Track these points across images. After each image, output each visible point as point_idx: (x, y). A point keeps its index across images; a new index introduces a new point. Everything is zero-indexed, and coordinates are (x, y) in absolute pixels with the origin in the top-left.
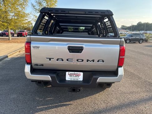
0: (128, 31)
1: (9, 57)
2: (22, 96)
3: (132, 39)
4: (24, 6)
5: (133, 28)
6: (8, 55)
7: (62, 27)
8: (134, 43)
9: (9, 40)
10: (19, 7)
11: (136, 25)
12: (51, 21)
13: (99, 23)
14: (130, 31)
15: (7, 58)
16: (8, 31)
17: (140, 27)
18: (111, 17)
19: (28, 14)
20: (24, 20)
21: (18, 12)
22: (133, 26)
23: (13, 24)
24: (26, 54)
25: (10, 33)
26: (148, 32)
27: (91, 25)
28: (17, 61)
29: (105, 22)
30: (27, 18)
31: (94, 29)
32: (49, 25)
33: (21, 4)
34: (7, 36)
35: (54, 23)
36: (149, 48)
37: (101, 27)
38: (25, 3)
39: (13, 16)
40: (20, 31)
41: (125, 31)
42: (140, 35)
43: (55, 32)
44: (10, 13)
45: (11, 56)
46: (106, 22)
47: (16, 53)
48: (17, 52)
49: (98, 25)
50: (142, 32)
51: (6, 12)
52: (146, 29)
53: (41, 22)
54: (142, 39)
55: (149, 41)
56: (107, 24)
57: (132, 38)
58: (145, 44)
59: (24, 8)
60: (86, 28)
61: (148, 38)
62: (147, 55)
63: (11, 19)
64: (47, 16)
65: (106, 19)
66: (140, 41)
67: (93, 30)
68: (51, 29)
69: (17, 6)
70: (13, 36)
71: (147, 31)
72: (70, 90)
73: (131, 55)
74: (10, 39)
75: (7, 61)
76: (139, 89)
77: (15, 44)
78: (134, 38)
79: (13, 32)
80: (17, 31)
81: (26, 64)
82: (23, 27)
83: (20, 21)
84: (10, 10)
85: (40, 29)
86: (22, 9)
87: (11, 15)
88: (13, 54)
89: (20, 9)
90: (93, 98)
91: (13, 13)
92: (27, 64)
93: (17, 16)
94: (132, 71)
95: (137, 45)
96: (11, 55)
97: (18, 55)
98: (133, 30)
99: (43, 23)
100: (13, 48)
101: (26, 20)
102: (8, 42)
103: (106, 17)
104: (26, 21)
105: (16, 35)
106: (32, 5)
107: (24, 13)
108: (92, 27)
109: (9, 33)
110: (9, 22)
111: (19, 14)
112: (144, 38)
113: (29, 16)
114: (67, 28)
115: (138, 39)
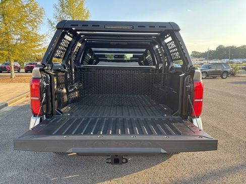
0: (202, 60)
1: (9, 106)
2: (27, 172)
3: (210, 72)
4: (36, 24)
5: (210, 55)
6: (8, 102)
7: (96, 54)
8: (214, 78)
9: (11, 77)
10: (27, 25)
11: (215, 50)
12: (76, 43)
13: (157, 46)
14: (206, 59)
15: (5, 108)
16: (9, 64)
17: (222, 53)
18: (176, 34)
19: (43, 36)
20: (36, 46)
21: (27, 32)
22: (210, 52)
23: (17, 51)
24: (32, 100)
25: (13, 67)
26: (235, 60)
27: (144, 50)
28: (22, 112)
29: (166, 44)
30: (41, 43)
31: (149, 56)
32: (73, 51)
33: (31, 21)
34: (8, 72)
35: (82, 48)
36: (238, 85)
37: (160, 52)
38: (37, 19)
39: (19, 39)
40: (30, 64)
41: (198, 60)
42: (223, 65)
43: (85, 62)
44: (13, 35)
45: (13, 104)
46: (168, 43)
47: (21, 98)
48: (23, 97)
49: (154, 49)
50: (225, 61)
51: (7, 33)
52: (231, 56)
53: (59, 44)
54: (226, 72)
55: (237, 74)
56: (170, 46)
57: (210, 70)
58: (231, 79)
59: (35, 26)
60: (135, 54)
61: (236, 70)
62: (236, 96)
63: (15, 45)
64: (69, 35)
65: (167, 37)
66: (222, 74)
67: (147, 58)
68: (78, 58)
69: (25, 24)
70: (19, 72)
71: (232, 59)
72: (110, 161)
73: (210, 98)
74: (13, 77)
75: (5, 113)
76: (229, 155)
77: (21, 84)
78: (214, 70)
79: (19, 66)
80: (25, 64)
81: (32, 117)
82: (35, 57)
83: (30, 47)
84: (14, 30)
85: (58, 57)
86: (33, 29)
87: (15, 38)
88: (16, 101)
89: (30, 28)
90: (151, 173)
91: (18, 34)
92: (34, 116)
93: (25, 39)
94: (215, 124)
95: (219, 81)
96: (12, 102)
97: (25, 101)
98: (210, 59)
99: (63, 46)
100: (17, 91)
101: (39, 45)
102: (10, 82)
103: (168, 35)
104: (40, 47)
105: (23, 70)
106: (50, 22)
107: (36, 34)
108: (145, 54)
109: (11, 67)
110: (11, 49)
111: (28, 37)
112: (229, 70)
113: (44, 39)
114: (104, 56)
115: (219, 72)
